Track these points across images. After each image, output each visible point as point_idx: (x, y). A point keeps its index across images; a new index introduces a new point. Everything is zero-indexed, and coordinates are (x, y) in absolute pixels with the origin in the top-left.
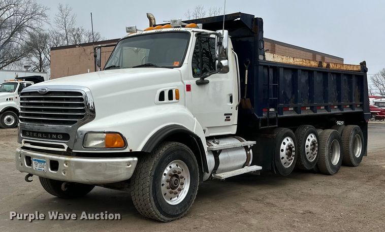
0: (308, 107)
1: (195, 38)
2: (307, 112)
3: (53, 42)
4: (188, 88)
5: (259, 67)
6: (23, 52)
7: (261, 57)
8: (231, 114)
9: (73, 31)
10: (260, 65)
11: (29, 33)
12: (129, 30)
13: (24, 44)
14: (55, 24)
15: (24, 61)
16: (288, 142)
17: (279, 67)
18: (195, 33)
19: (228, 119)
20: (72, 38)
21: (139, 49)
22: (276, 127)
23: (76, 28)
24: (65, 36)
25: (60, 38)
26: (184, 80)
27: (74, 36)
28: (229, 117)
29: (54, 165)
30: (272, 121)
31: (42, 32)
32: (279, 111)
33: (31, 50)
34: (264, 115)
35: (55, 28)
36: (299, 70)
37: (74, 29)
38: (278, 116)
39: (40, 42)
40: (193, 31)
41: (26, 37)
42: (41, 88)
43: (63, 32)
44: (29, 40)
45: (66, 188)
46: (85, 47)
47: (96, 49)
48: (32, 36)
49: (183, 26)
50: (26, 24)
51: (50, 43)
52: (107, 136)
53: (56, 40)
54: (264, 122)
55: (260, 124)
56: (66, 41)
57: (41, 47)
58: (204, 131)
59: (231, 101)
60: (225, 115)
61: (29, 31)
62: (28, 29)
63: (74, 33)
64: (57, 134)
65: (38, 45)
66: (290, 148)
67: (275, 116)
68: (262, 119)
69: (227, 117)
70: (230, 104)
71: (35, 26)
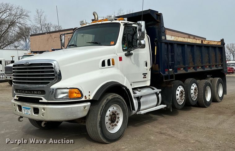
0: (191, 67)
1: (123, 27)
2: (191, 70)
3: (34, 32)
4: (121, 59)
5: (163, 43)
6: (15, 38)
7: (163, 38)
8: (147, 74)
9: (46, 25)
10: (163, 42)
11: (19, 27)
12: (82, 23)
13: (16, 33)
14: (34, 21)
15: (16, 44)
16: (180, 89)
17: (174, 43)
18: (123, 24)
19: (145, 77)
20: (45, 29)
21: (84, 34)
22: (174, 80)
23: (47, 23)
24: (40, 28)
25: (38, 29)
26: (117, 53)
27: (46, 28)
28: (145, 76)
29: (36, 111)
30: (172, 77)
31: (26, 26)
32: (175, 70)
33: (20, 37)
34: (167, 73)
35: (34, 23)
36: (185, 45)
37: (46, 24)
38: (175, 73)
39: (26, 32)
40: (122, 22)
41: (17, 29)
42: (26, 61)
43: (39, 26)
44: (19, 31)
45: (45, 125)
46: (51, 34)
47: (62, 35)
48: (20, 29)
49: (116, 20)
50: (17, 21)
51: (31, 32)
52: (69, 90)
53: (35, 30)
54: (167, 77)
55: (164, 79)
56: (41, 31)
57: (26, 35)
58: (131, 84)
59: (146, 66)
60: (143, 74)
61: (19, 25)
62: (18, 24)
63: (46, 26)
64: (37, 91)
65: (25, 34)
66: (181, 92)
67: (173, 73)
68: (165, 76)
69: (144, 76)
70: (146, 67)
71: (22, 22)
